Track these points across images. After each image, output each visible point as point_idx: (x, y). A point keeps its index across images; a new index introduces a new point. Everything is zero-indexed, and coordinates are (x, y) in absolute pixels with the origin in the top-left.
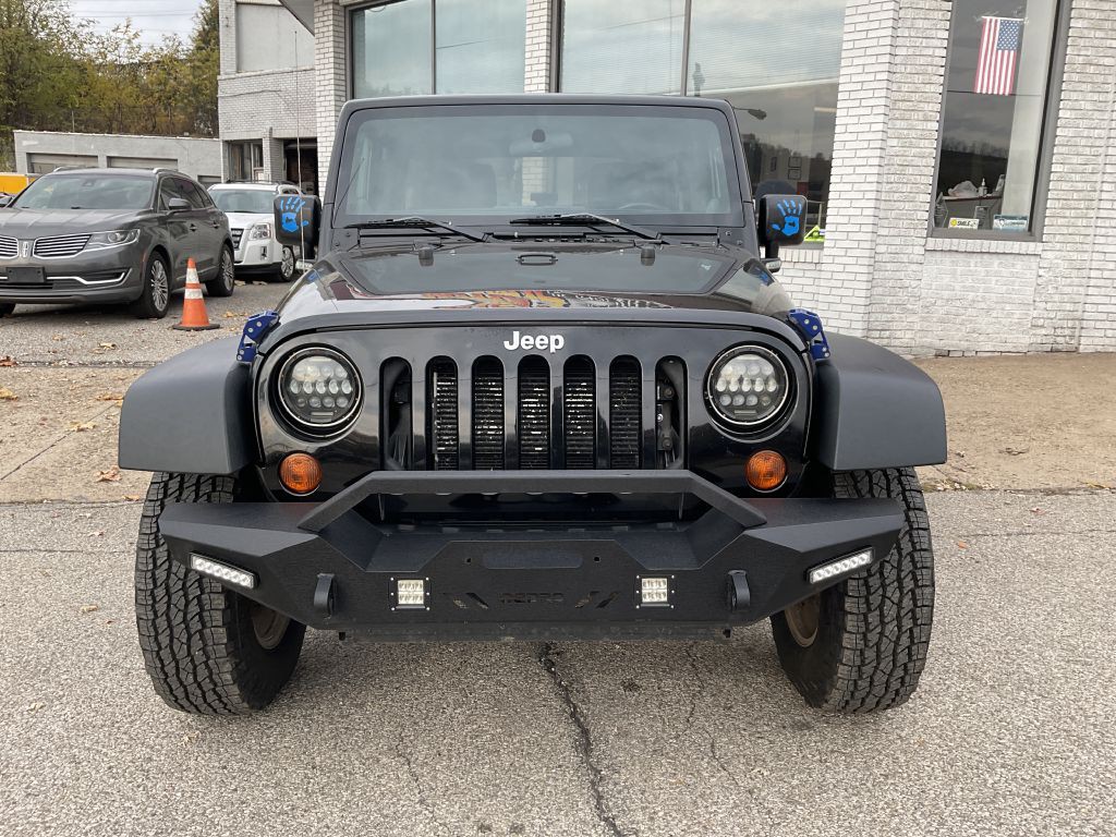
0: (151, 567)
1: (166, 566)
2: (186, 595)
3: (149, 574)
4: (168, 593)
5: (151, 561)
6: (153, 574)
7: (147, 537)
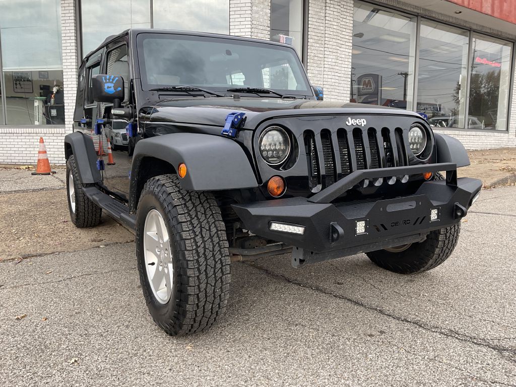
0: (194, 247)
1: (202, 246)
2: (214, 259)
3: (194, 251)
4: (206, 259)
5: (193, 244)
6: (197, 251)
7: (188, 232)
